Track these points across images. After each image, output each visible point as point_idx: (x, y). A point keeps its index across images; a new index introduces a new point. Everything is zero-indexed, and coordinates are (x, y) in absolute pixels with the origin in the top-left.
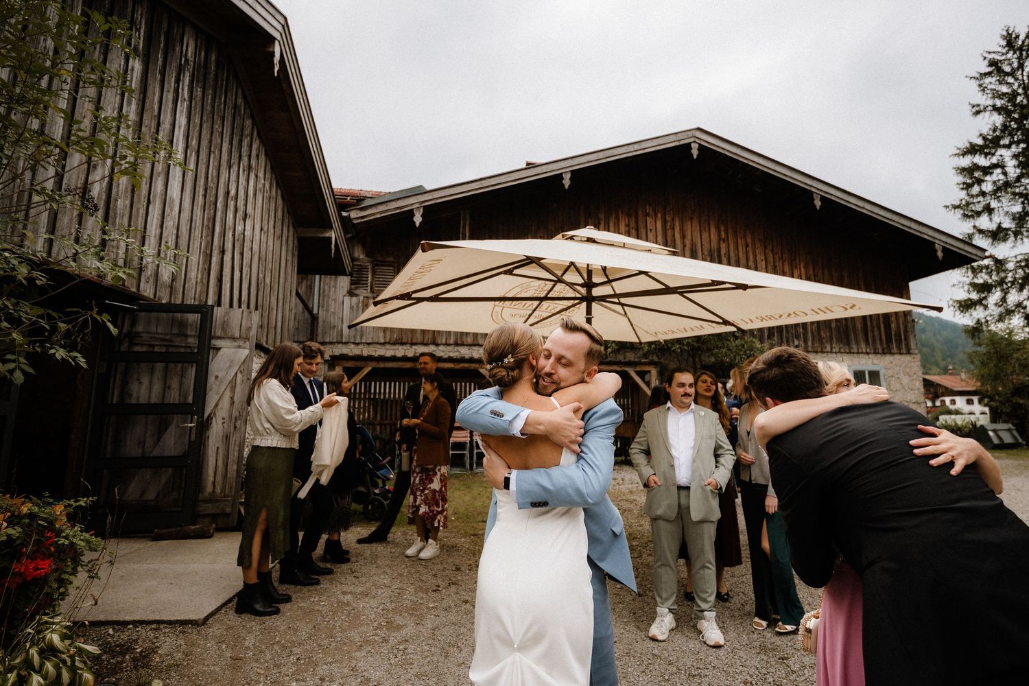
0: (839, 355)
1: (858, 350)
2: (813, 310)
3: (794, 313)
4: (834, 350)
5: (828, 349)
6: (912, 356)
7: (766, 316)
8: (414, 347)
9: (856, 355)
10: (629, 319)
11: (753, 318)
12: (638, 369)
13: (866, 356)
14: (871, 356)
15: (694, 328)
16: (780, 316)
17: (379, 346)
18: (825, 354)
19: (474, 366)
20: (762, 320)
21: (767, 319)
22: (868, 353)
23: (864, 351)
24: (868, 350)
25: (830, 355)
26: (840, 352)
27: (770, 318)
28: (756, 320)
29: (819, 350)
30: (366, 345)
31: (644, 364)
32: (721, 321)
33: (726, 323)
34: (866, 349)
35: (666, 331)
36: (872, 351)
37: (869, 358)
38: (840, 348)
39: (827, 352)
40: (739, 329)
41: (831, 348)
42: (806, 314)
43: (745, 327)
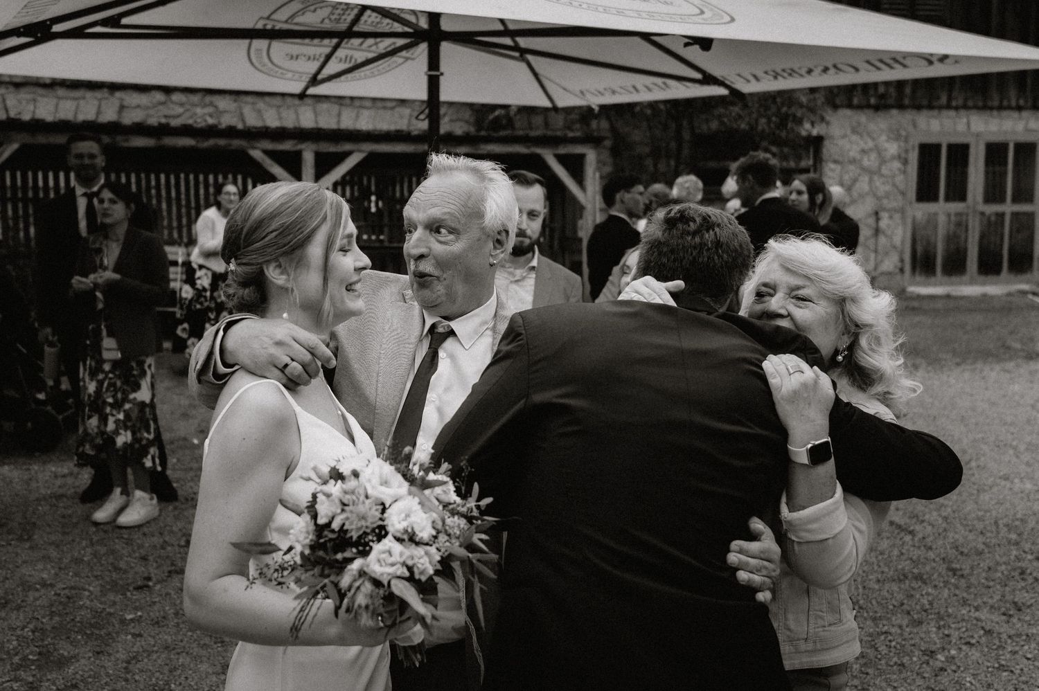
0: (963, 112)
1: (1001, 102)
3: (835, 66)
4: (954, 103)
5: (944, 100)
7: (784, 70)
9: (995, 113)
11: (760, 73)
13: (1015, 114)
14: (1025, 114)
18: (935, 112)
19: (237, 143)
21: (785, 75)
22: (1019, 108)
23: (1013, 103)
24: (1022, 102)
25: (945, 113)
26: (965, 107)
27: (790, 75)
28: (765, 76)
29: (925, 102)
33: (708, 79)
34: (1018, 100)
36: (1029, 104)
37: (1020, 118)
38: (966, 100)
39: (940, 108)
41: (950, 99)
42: (857, 70)
43: (744, 88)
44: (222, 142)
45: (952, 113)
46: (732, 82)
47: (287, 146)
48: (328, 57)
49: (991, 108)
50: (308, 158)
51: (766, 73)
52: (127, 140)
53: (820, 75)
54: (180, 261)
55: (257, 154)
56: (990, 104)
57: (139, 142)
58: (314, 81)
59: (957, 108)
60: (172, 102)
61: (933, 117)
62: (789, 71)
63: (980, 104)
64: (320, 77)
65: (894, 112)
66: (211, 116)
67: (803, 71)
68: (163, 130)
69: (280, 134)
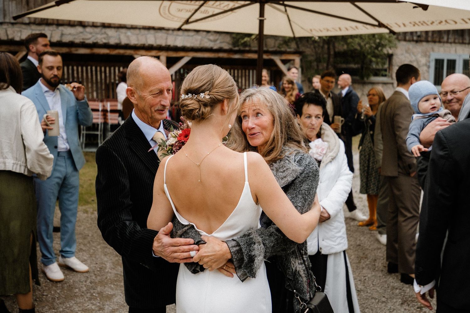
0: (453, 45)
2: (463, 20)
3: (446, 21)
4: (450, 41)
5: (445, 39)
7: (420, 22)
8: (61, 28)
9: (467, 46)
10: (288, 16)
11: (407, 23)
12: (284, 57)
15: (349, 28)
16: (432, 23)
17: (24, 26)
18: (442, 44)
19: (129, 52)
20: (414, 25)
21: (420, 24)
25: (446, 45)
26: (455, 42)
27: (422, 24)
28: (410, 24)
29: (437, 40)
30: (10, 25)
31: (289, 53)
32: (376, 23)
33: (381, 25)
35: (322, 29)
38: (455, 39)
39: (444, 42)
40: (392, 32)
41: (448, 39)
42: (456, 23)
43: (396, 29)
44: (122, 51)
45: (449, 45)
46: (391, 27)
47: (153, 53)
48: (196, 11)
49: (465, 44)
50: (163, 59)
51: (410, 23)
52: (77, 50)
53: (437, 25)
54: (100, 109)
56: (465, 41)
57: (82, 51)
58: (187, 22)
59: (451, 43)
60: (87, 32)
61: (441, 46)
62: (422, 22)
63: (461, 41)
64: (191, 20)
65: (424, 44)
66: (105, 39)
67: (429, 23)
68: (95, 45)
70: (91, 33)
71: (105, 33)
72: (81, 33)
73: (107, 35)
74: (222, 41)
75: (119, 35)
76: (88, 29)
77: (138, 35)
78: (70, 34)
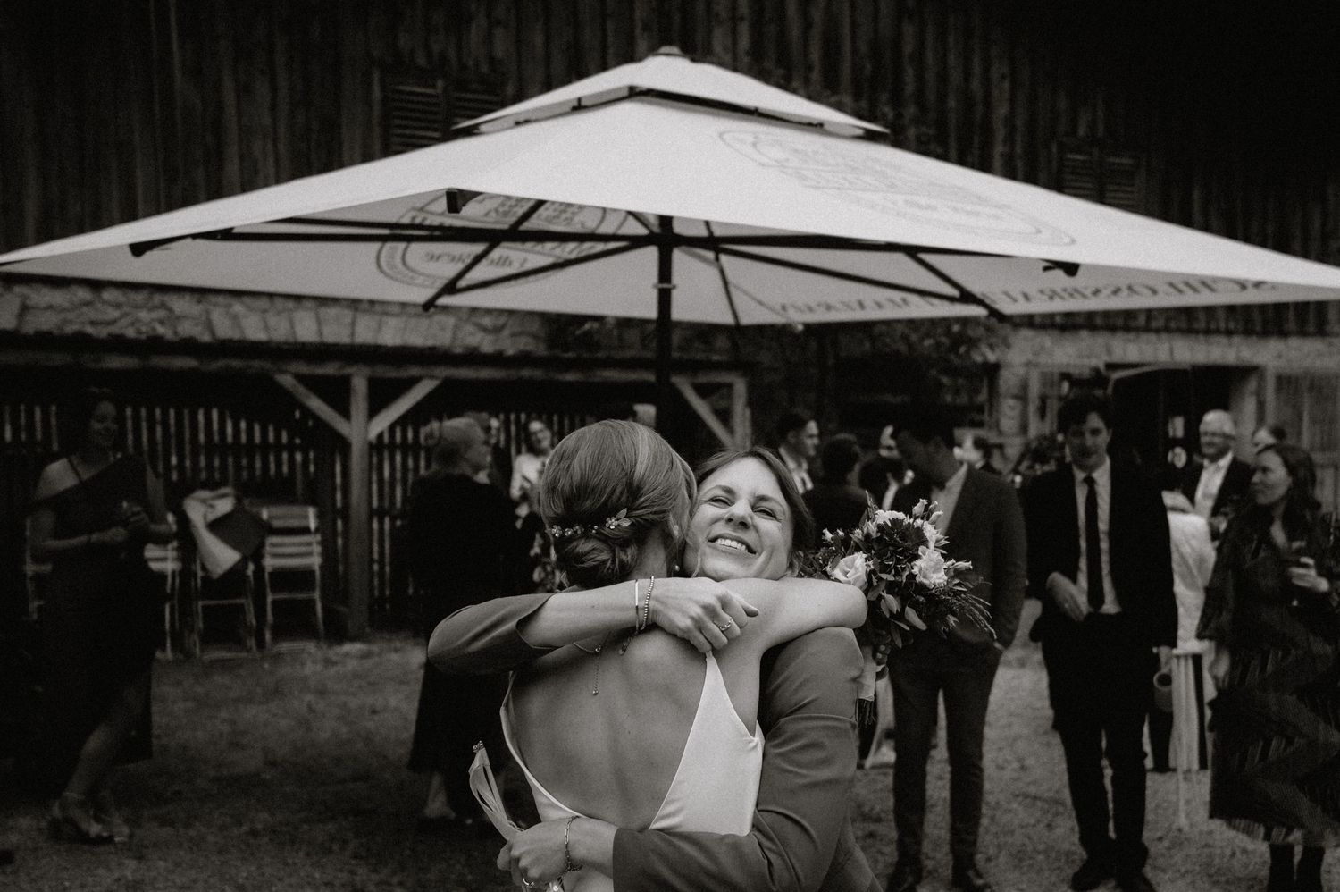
0: (1164, 336)
1: (1208, 322)
2: (1171, 285)
3: (1130, 288)
6: (1328, 339)
7: (1065, 290)
9: (1201, 337)
10: (722, 272)
11: (1032, 292)
12: (704, 378)
13: (1223, 340)
14: (1236, 339)
15: (883, 302)
16: (1097, 292)
18: (1132, 336)
20: (1051, 298)
21: (1066, 295)
22: (1229, 333)
23: (1222, 325)
24: (1232, 326)
25: (1144, 337)
26: (1167, 330)
27: (1071, 295)
28: (1039, 295)
31: (718, 367)
33: (967, 297)
34: (1227, 323)
35: (813, 305)
36: (1240, 327)
37: (1230, 345)
38: (1168, 324)
39: (1138, 330)
40: (994, 313)
42: (1154, 292)
43: (1007, 308)
44: (236, 363)
45: (1153, 337)
46: (993, 301)
47: (330, 369)
48: (478, 259)
49: (1197, 332)
50: (360, 385)
51: (1042, 292)
53: (1108, 296)
55: (286, 380)
56: (1196, 326)
57: (115, 362)
58: (451, 288)
59: (1157, 331)
60: (105, 302)
61: (1130, 341)
62: (1070, 290)
63: (1184, 325)
67: (1088, 292)
69: (322, 352)
70: (117, 306)
71: (163, 305)
72: (88, 304)
73: (170, 310)
74: (517, 329)
75: (208, 312)
76: (108, 295)
77: (265, 311)
78: (50, 307)
